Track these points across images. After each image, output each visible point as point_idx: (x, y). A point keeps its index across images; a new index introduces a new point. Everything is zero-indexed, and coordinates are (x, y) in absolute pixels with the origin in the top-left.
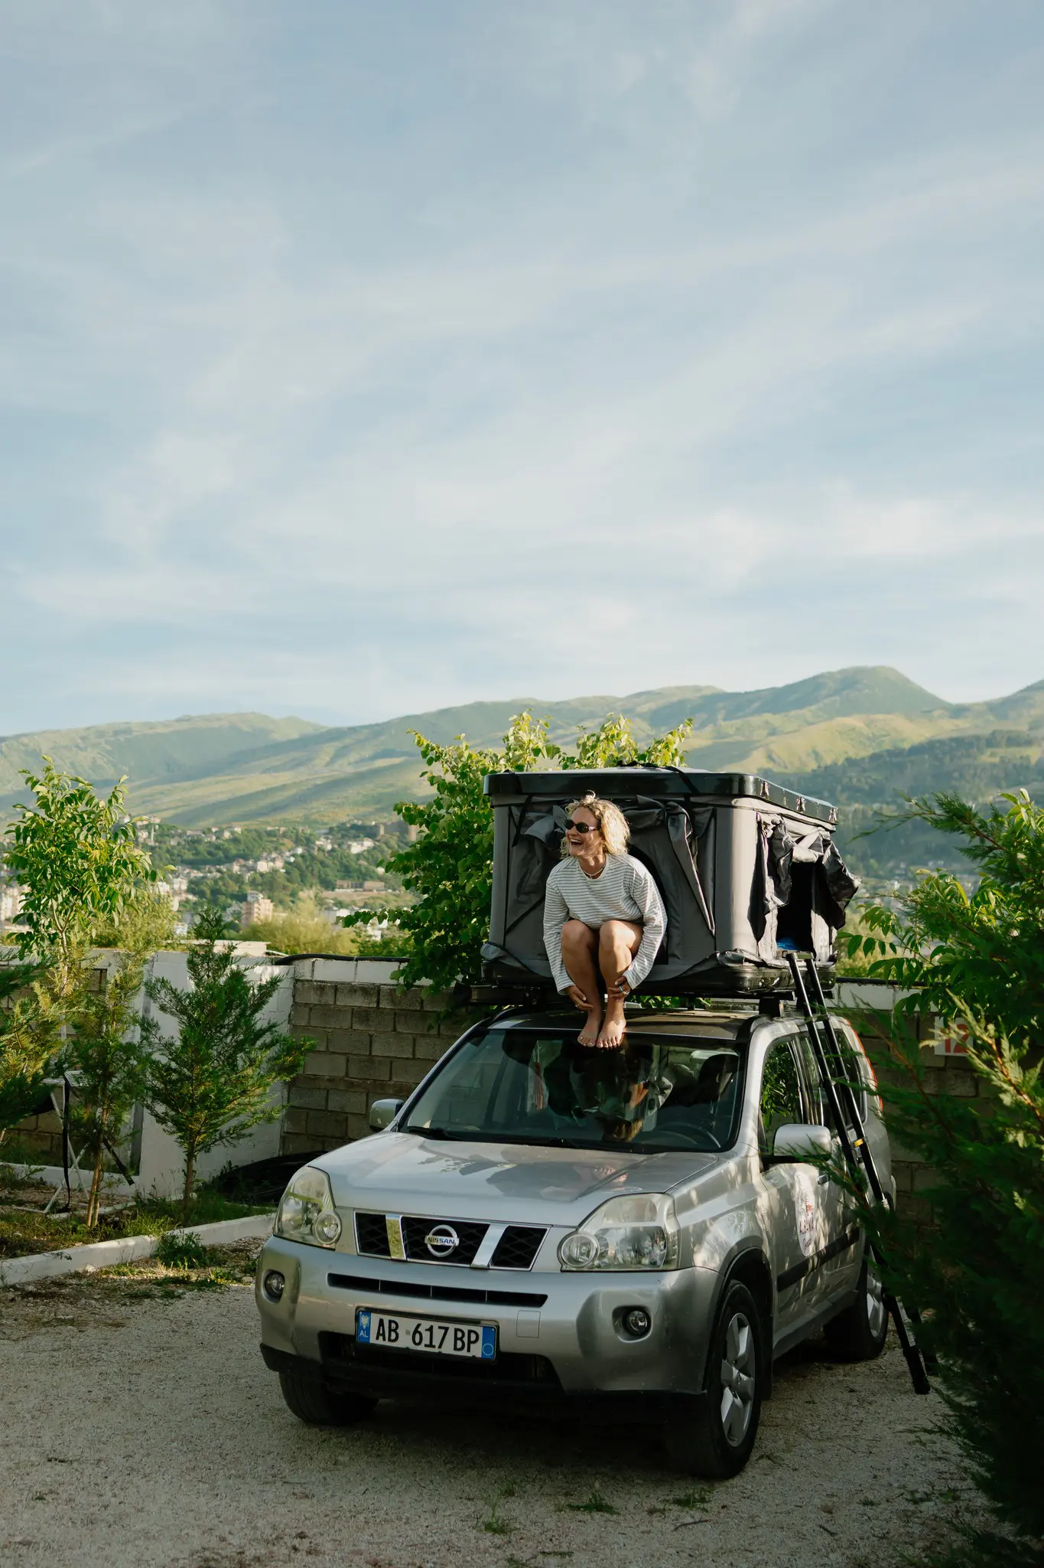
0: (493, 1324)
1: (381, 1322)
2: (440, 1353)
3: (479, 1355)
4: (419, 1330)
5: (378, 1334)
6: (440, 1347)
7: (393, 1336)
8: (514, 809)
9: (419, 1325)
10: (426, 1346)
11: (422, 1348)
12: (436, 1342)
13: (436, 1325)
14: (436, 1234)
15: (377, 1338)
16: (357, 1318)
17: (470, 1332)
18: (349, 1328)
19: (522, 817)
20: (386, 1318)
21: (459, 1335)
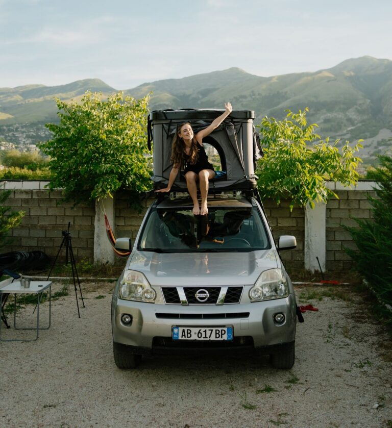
0: (231, 327)
1: (184, 331)
2: (210, 340)
3: (226, 339)
4: (201, 332)
5: (182, 335)
6: (210, 337)
7: (189, 335)
8: (164, 125)
9: (200, 330)
10: (204, 338)
11: (202, 339)
12: (208, 336)
13: (207, 329)
14: (200, 293)
15: (182, 337)
16: (172, 330)
17: (222, 330)
18: (169, 335)
19: (169, 128)
20: (186, 329)
21: (218, 332)
